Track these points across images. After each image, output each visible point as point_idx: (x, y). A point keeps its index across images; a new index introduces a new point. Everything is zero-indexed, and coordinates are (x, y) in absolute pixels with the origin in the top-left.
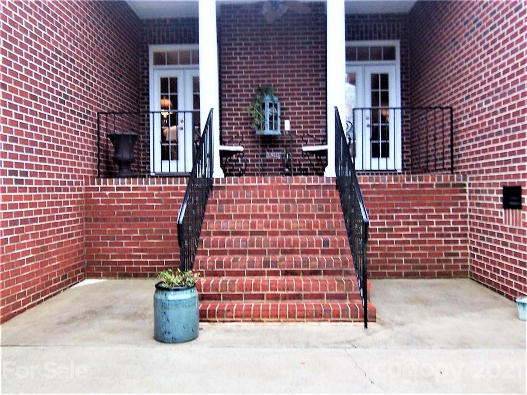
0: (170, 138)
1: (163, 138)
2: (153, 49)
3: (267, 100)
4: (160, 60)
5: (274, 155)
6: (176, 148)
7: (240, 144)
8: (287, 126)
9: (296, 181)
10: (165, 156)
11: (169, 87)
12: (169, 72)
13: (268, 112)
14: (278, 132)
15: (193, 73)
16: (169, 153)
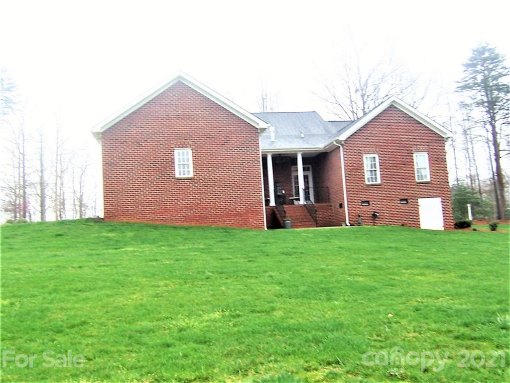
3: (278, 185)
8: (284, 192)
13: (279, 188)
14: (281, 194)
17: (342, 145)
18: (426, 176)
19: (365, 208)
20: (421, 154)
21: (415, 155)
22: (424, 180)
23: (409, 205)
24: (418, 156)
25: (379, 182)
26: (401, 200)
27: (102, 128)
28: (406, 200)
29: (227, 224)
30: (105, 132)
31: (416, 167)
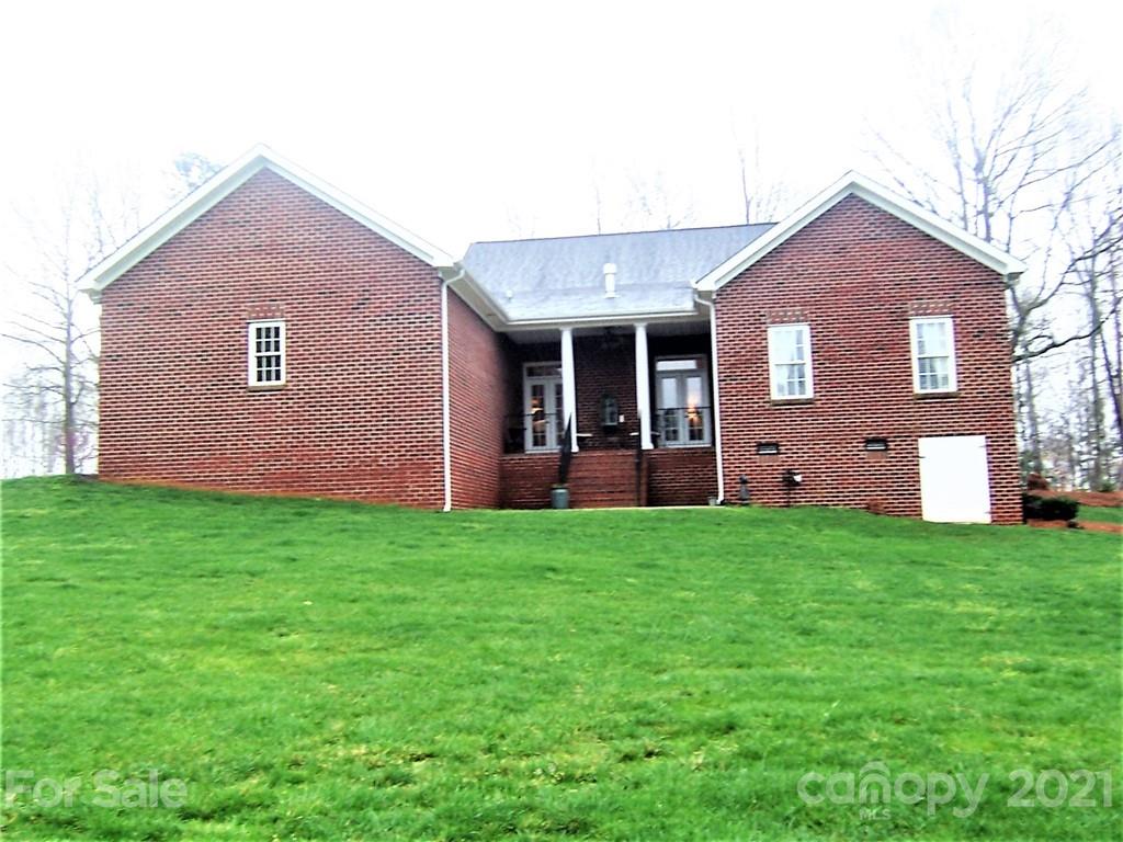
0: (539, 429)
1: (534, 431)
2: (527, 365)
3: (608, 402)
4: (531, 373)
5: (614, 439)
6: (544, 437)
7: (590, 432)
8: (622, 419)
9: (612, 453)
10: (536, 443)
11: (538, 392)
12: (537, 381)
13: (608, 410)
14: (615, 424)
15: (557, 382)
16: (539, 440)
17: (715, 302)
18: (945, 378)
19: (764, 462)
20: (931, 321)
21: (913, 324)
22: (941, 390)
23: (893, 454)
24: (925, 328)
25: (809, 394)
26: (868, 441)
27: (98, 280)
28: (884, 441)
29: (355, 493)
30: (109, 288)
31: (915, 355)
